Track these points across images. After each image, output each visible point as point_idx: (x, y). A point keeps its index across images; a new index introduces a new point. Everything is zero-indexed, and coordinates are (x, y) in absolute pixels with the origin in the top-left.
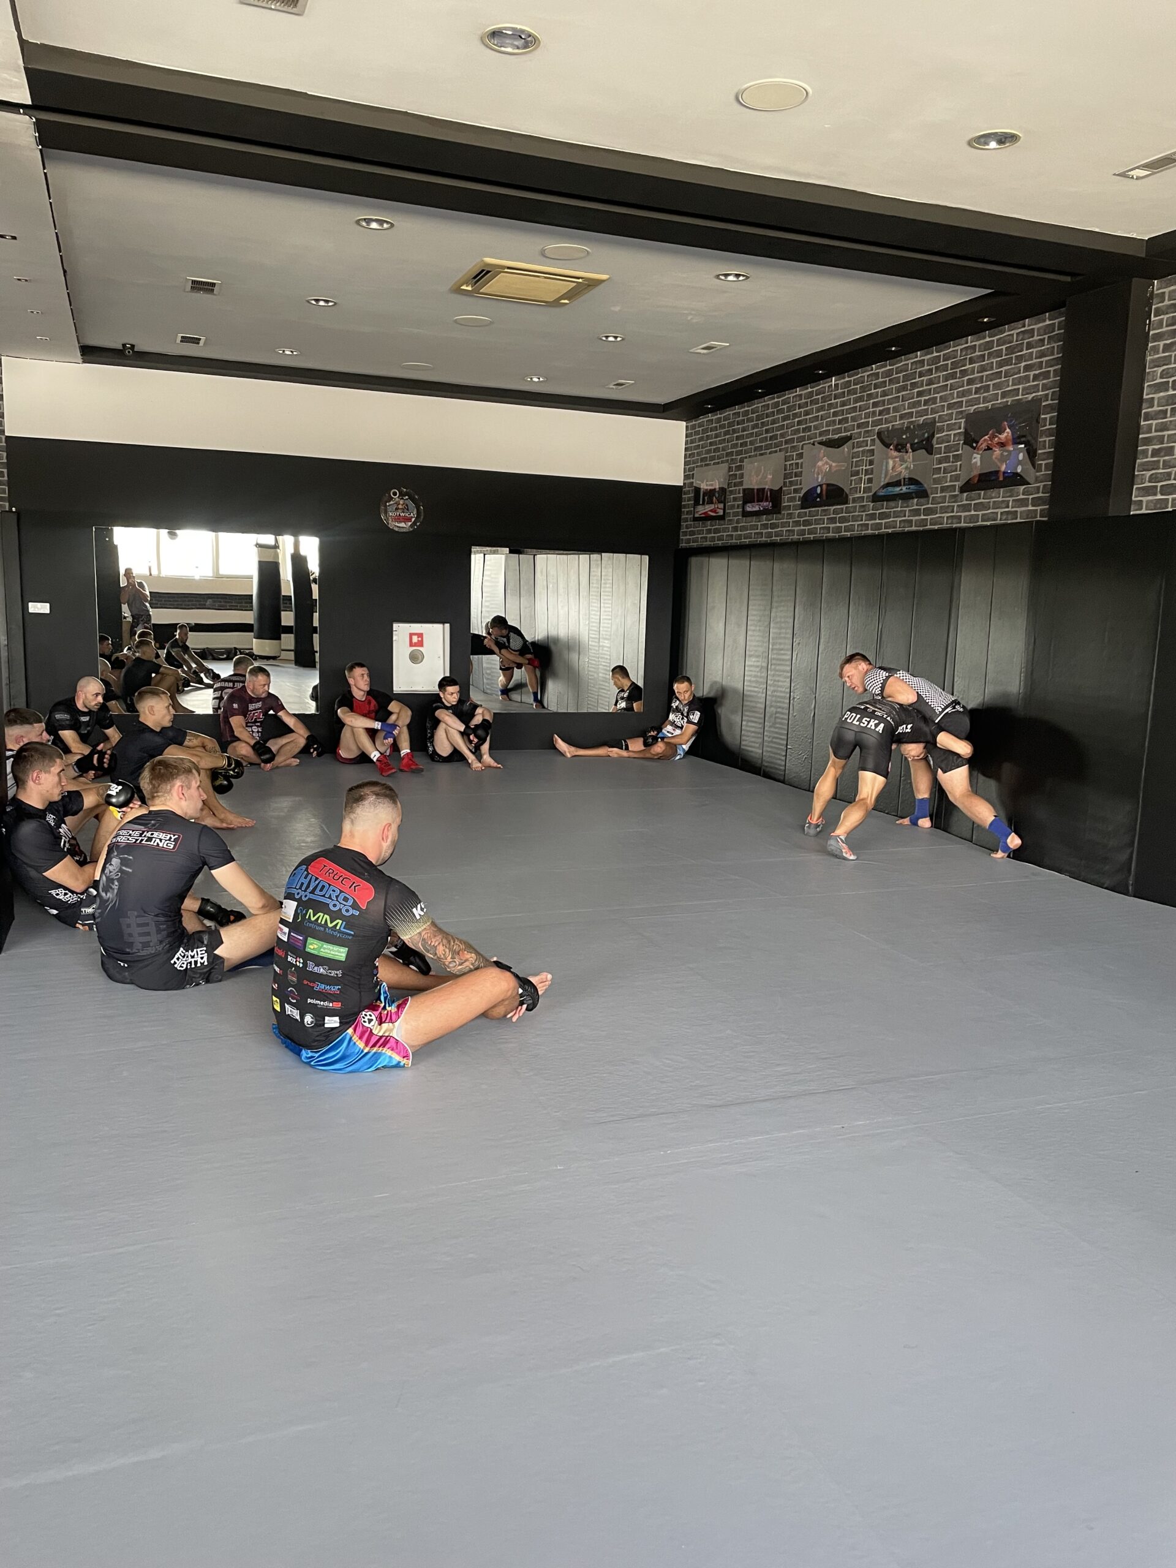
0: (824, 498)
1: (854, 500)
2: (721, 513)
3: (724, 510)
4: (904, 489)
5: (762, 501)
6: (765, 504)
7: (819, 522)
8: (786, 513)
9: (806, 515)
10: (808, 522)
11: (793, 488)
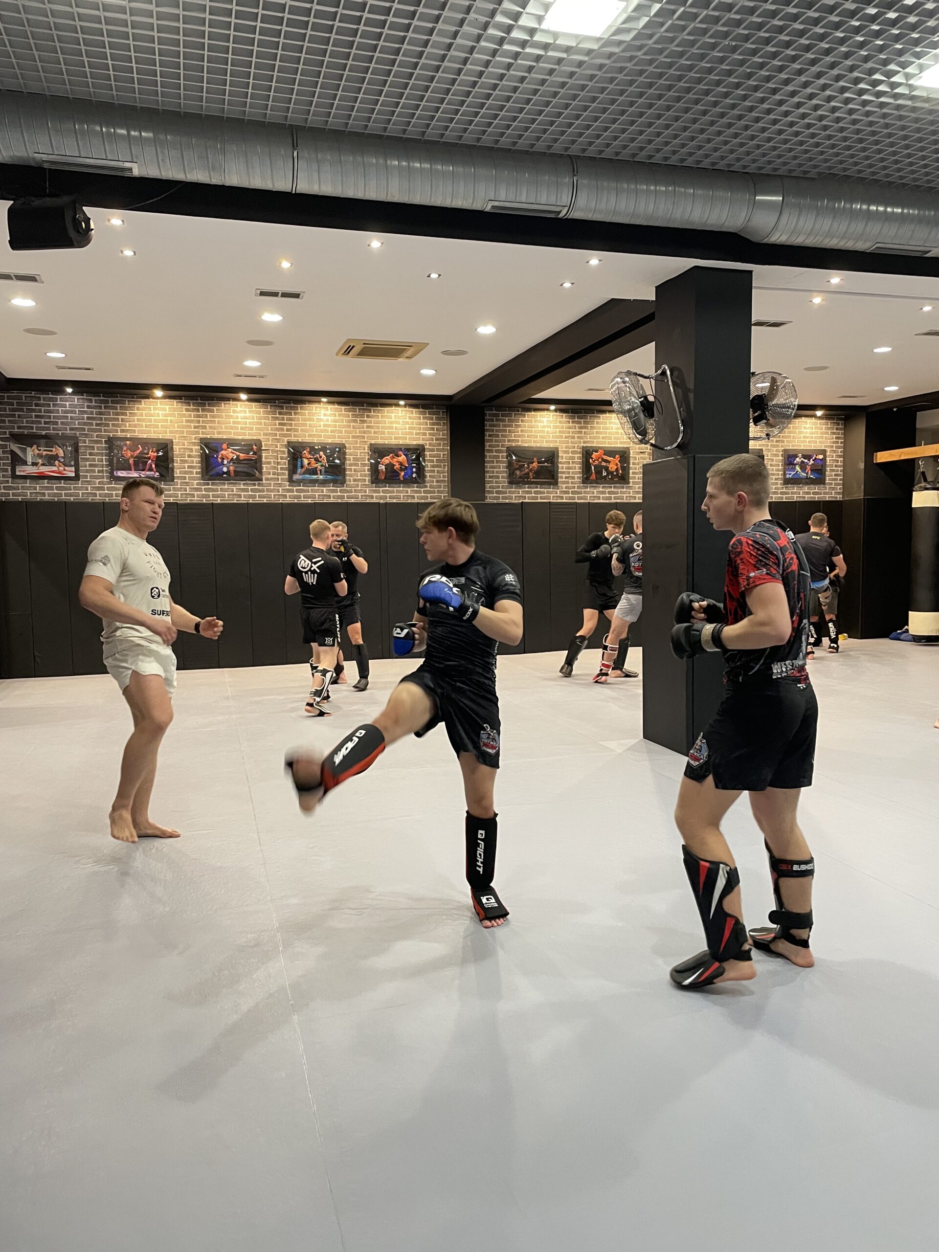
0: (232, 474)
1: (267, 479)
2: (73, 475)
3: (77, 471)
4: (321, 477)
5: (143, 470)
6: (148, 473)
7: (226, 490)
8: (179, 481)
9: (208, 484)
10: (213, 490)
11: (186, 465)
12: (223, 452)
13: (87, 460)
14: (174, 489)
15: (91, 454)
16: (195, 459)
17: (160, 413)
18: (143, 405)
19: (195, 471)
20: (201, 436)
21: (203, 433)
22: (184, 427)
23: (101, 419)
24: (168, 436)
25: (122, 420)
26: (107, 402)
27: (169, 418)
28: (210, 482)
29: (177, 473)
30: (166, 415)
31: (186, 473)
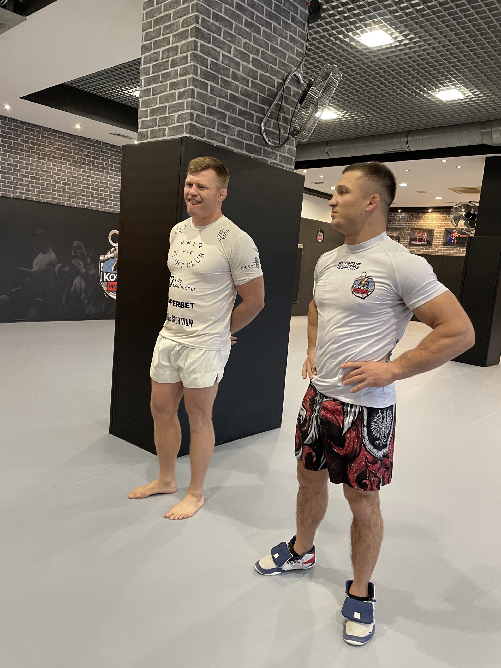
7: (452, 250)
8: (434, 246)
9: (445, 248)
10: (446, 250)
11: (438, 239)
12: (453, 234)
13: (403, 237)
14: (432, 249)
15: (405, 235)
16: (441, 237)
17: (432, 218)
18: (426, 215)
19: (441, 242)
20: (446, 227)
21: (447, 226)
22: (440, 224)
23: (410, 221)
24: (433, 228)
25: (418, 222)
26: (413, 215)
27: (435, 220)
28: (446, 247)
29: (434, 243)
30: (434, 219)
31: (437, 243)
